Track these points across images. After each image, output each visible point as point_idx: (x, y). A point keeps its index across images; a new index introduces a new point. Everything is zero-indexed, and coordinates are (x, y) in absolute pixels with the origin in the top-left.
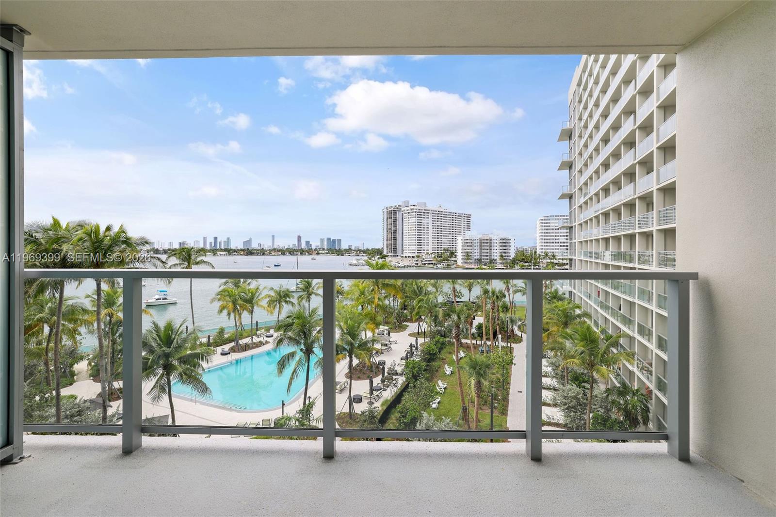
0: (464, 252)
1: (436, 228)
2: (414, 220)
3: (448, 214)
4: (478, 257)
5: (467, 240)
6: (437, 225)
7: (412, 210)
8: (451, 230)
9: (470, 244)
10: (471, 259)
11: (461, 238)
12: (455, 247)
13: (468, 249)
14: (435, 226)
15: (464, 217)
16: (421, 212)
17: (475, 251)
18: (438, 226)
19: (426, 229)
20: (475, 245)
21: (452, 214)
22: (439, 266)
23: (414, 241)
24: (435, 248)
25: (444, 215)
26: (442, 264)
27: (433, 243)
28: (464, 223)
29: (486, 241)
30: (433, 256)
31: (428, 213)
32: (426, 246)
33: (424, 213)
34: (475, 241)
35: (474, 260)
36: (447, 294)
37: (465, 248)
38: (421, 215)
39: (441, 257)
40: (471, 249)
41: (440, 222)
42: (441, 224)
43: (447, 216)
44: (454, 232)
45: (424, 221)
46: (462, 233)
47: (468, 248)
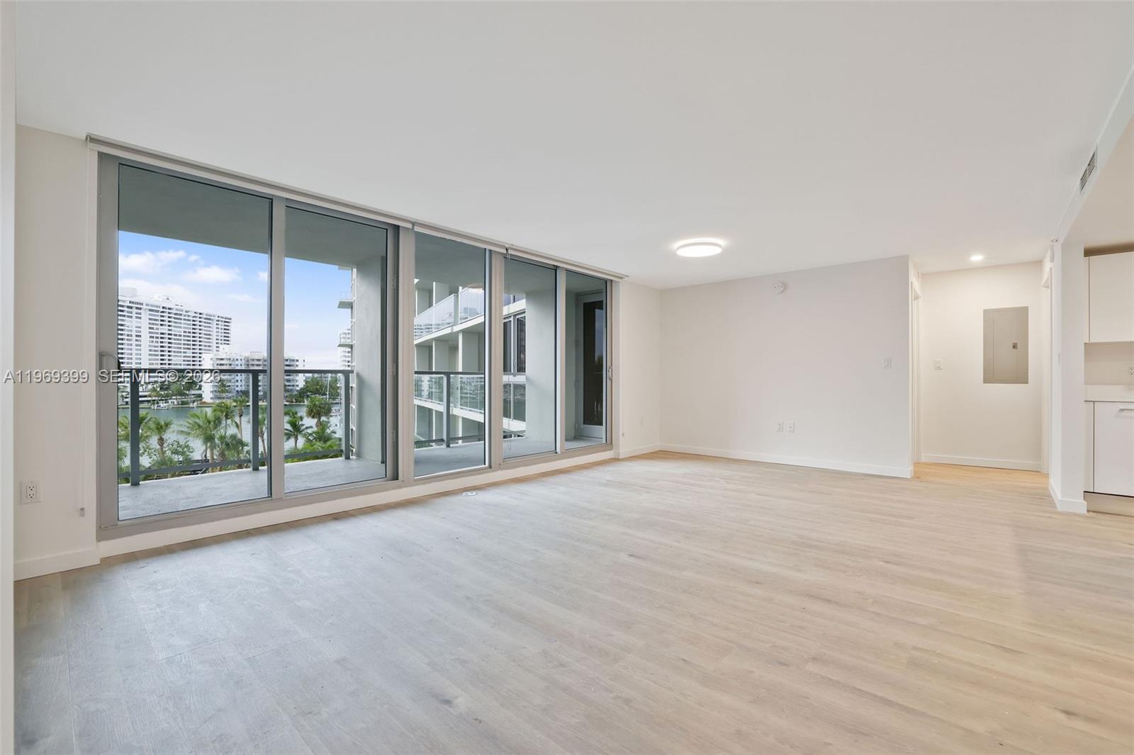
1: (157, 338)
3: (184, 313)
4: (243, 388)
5: (222, 359)
6: (159, 331)
8: (191, 343)
9: (228, 367)
10: (230, 392)
11: (211, 356)
14: (157, 333)
15: (218, 321)
18: (162, 334)
21: (193, 315)
22: (162, 405)
25: (175, 314)
26: (170, 401)
28: (217, 332)
29: (257, 363)
30: (150, 387)
31: (140, 309)
34: (237, 362)
35: (234, 394)
38: (122, 311)
39: (166, 389)
41: (167, 327)
42: (169, 330)
43: (182, 317)
46: (215, 348)
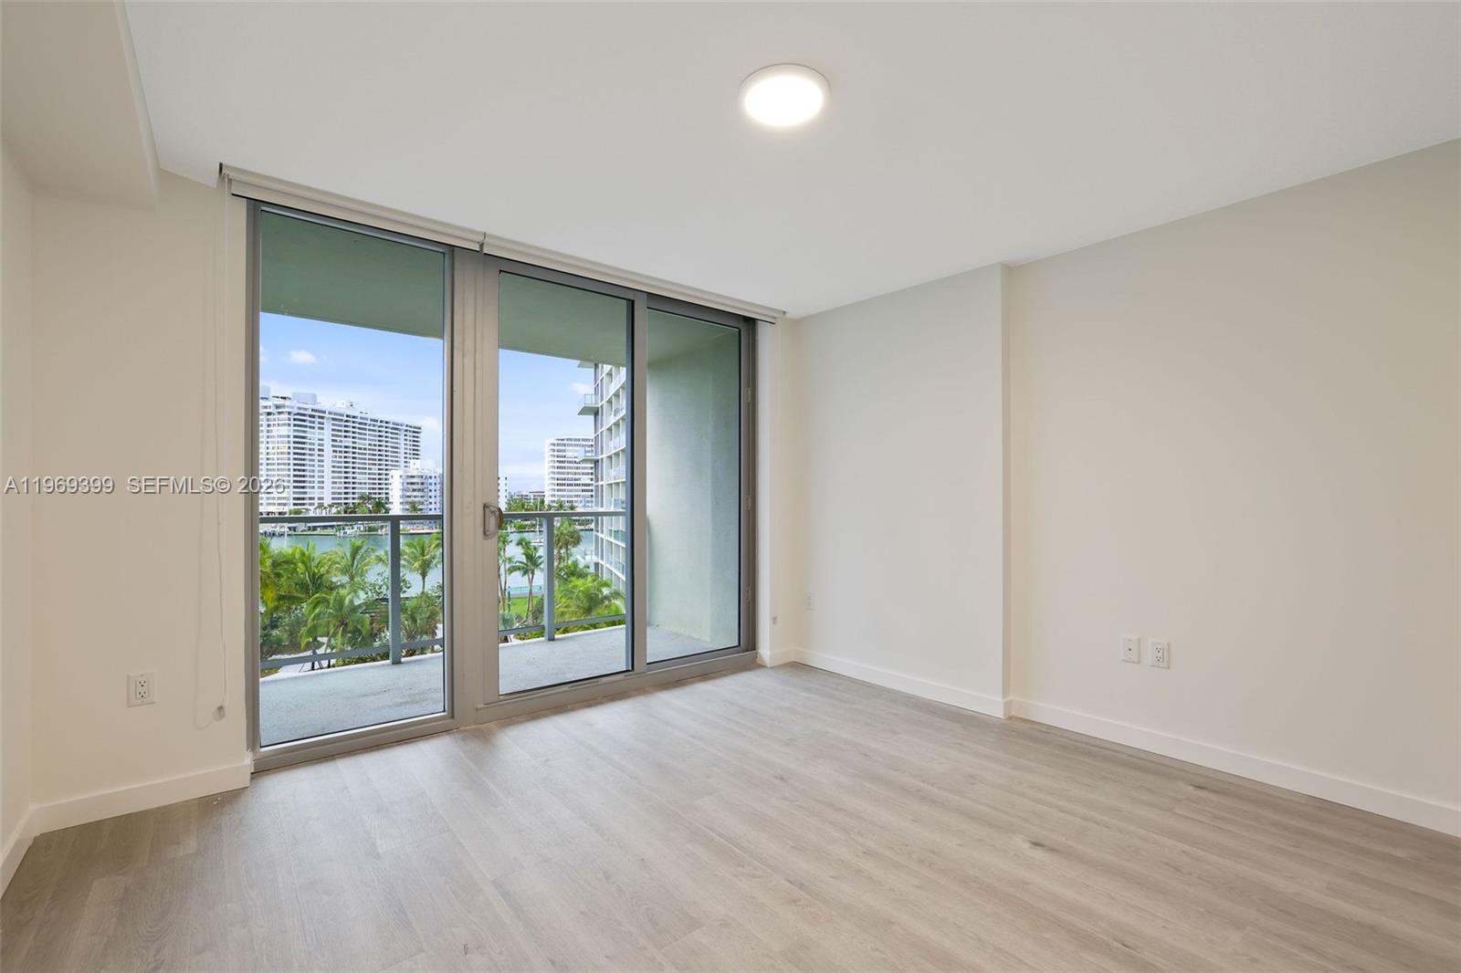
0: (407, 503)
1: (341, 452)
2: (284, 430)
3: (369, 422)
5: (413, 477)
6: (343, 444)
7: (277, 407)
8: (377, 457)
9: (419, 486)
11: (400, 472)
12: (384, 491)
13: (415, 497)
14: (341, 447)
15: (406, 431)
16: (304, 415)
17: (430, 500)
18: (346, 447)
19: (317, 452)
20: (430, 487)
21: (379, 424)
23: (287, 475)
24: (340, 493)
25: (360, 423)
27: (333, 483)
28: (405, 444)
30: (334, 510)
31: (323, 418)
32: (316, 490)
33: (313, 417)
34: (430, 481)
36: (374, 585)
37: (408, 494)
38: (304, 421)
40: (422, 497)
41: (351, 440)
42: (353, 442)
43: (367, 427)
44: (383, 460)
45: (313, 435)
46: (403, 464)
47: (415, 494)
